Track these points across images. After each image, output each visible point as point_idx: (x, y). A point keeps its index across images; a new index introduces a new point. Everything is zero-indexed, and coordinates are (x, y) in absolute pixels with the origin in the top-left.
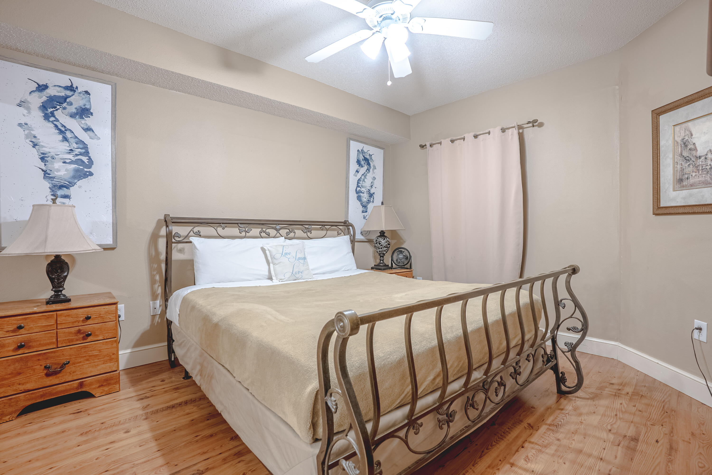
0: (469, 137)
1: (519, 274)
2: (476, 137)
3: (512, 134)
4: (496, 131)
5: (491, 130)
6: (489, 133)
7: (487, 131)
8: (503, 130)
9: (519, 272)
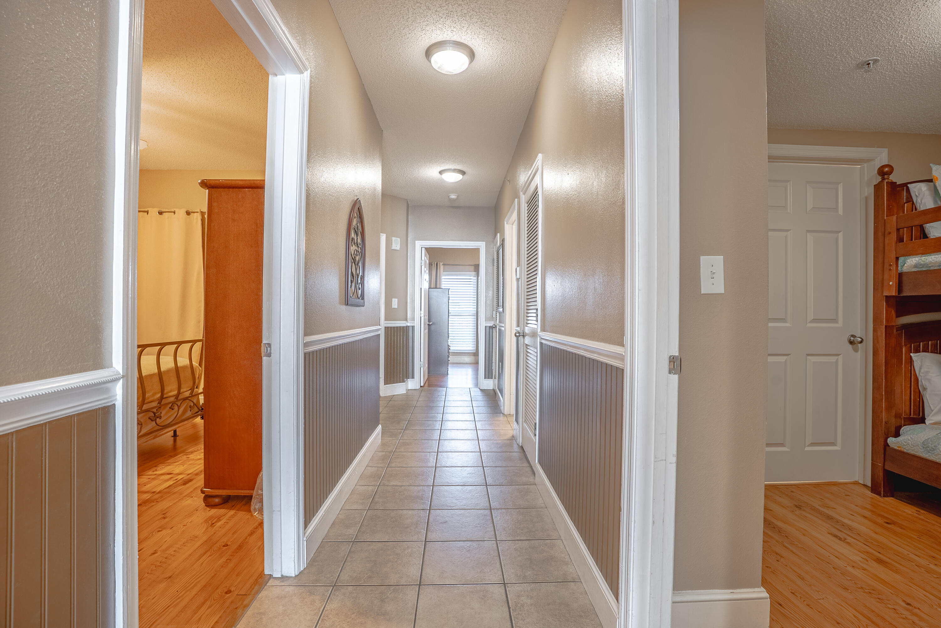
0: (154, 212)
1: (200, 349)
2: (161, 213)
3: (197, 219)
4: (181, 213)
5: (177, 210)
6: (174, 213)
7: (173, 210)
8: (188, 213)
9: (200, 347)
